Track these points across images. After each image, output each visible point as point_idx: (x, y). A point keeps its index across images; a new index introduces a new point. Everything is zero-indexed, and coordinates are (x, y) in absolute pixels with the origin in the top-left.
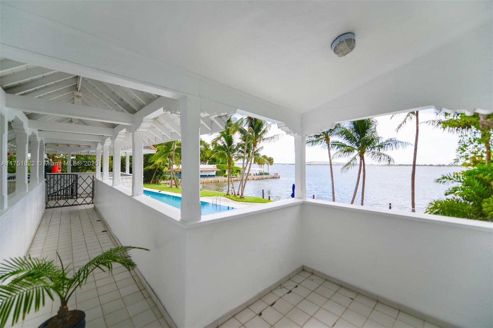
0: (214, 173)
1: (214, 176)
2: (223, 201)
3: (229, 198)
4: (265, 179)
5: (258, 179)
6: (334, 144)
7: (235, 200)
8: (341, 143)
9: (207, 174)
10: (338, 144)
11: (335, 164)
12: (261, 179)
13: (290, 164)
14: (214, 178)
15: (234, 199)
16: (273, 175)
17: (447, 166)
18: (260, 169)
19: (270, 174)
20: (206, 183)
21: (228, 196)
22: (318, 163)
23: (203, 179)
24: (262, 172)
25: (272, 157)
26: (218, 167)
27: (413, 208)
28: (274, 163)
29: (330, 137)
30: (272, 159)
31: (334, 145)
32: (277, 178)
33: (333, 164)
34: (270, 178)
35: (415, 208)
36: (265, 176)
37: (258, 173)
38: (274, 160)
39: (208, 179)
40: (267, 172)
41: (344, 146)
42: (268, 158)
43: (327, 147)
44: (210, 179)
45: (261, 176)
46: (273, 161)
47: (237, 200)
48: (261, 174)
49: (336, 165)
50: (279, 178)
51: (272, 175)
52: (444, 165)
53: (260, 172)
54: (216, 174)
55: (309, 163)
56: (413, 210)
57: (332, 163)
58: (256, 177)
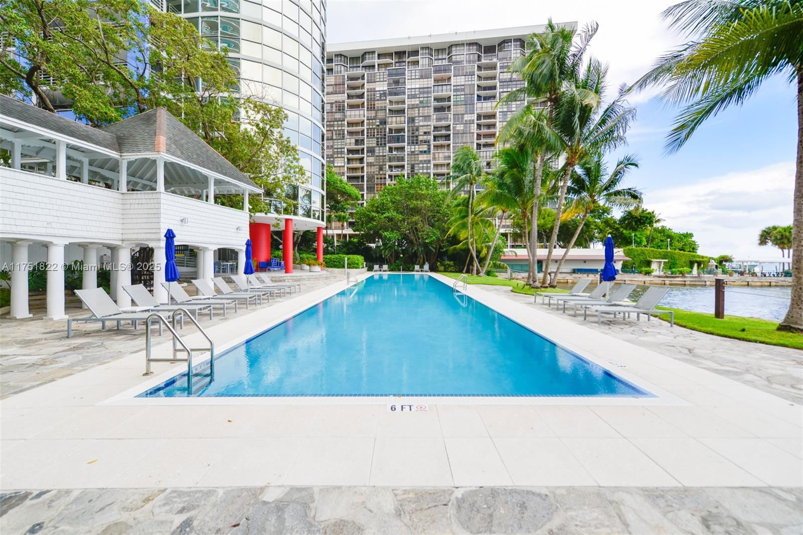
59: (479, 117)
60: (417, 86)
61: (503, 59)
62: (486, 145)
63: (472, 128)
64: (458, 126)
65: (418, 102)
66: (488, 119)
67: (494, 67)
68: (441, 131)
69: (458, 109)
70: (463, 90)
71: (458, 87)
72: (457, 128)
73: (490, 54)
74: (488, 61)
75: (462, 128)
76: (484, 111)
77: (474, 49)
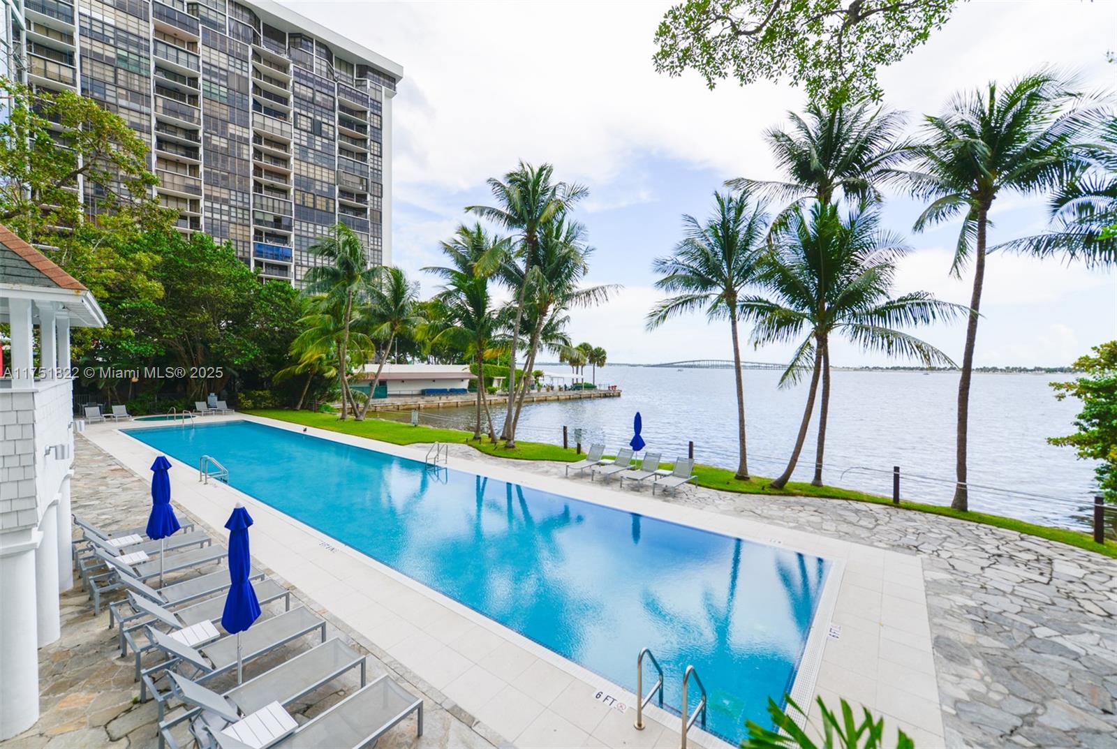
0: (465, 385)
1: (463, 391)
2: (458, 457)
3: (477, 449)
4: (586, 398)
5: (570, 399)
6: (749, 306)
7: (490, 454)
8: (767, 302)
9: (448, 387)
10: (760, 304)
11: (749, 365)
12: (576, 398)
13: (649, 366)
14: (462, 397)
15: (487, 450)
16: (604, 388)
17: (1001, 370)
18: (575, 376)
19: (598, 388)
20: (443, 408)
21: (476, 443)
22: (710, 363)
23: (438, 398)
24: (580, 382)
25: (604, 347)
26: (473, 371)
27: (959, 481)
28: (607, 361)
29: (736, 289)
30: (604, 352)
31: (747, 306)
32: (614, 396)
33: (744, 366)
34: (598, 397)
35: (967, 480)
36: (585, 392)
37: (569, 385)
38: (607, 356)
39: (450, 397)
40: (591, 382)
41: (773, 308)
42: (594, 349)
43: (729, 314)
44: (454, 399)
45: (576, 392)
46: (604, 358)
47: (494, 453)
48: (577, 387)
49: (752, 367)
50: (619, 395)
51: (602, 388)
52: (995, 370)
53: (575, 382)
54: (469, 387)
55: (691, 363)
56: (962, 486)
57: (742, 364)
58: (563, 395)
59: (258, 137)
60: (112, 22)
61: (301, 62)
62: (270, 188)
63: (245, 152)
64: (214, 137)
65: (113, 56)
66: (275, 147)
67: (284, 67)
68: (175, 133)
69: (214, 108)
70: (226, 79)
71: (213, 69)
72: (213, 142)
73: (276, 43)
74: (274, 53)
75: (225, 146)
76: (267, 131)
77: (245, 19)
